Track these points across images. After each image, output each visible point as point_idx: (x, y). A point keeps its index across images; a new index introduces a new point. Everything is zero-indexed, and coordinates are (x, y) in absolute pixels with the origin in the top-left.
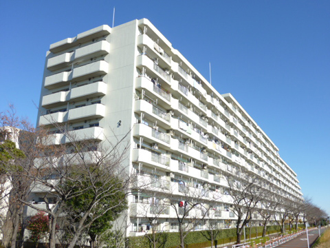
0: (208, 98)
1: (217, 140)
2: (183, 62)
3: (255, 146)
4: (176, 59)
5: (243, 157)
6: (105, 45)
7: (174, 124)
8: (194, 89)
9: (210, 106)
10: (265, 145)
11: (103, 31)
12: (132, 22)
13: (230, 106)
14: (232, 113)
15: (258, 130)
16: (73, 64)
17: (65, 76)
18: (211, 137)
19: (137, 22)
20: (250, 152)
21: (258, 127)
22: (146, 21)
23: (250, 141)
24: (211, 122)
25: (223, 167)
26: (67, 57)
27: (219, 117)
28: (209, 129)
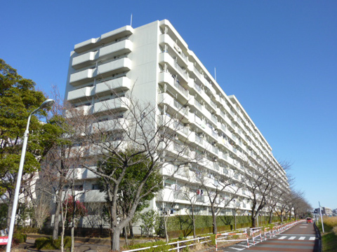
0: (218, 98)
1: (225, 136)
2: (197, 63)
3: (254, 144)
4: (191, 59)
5: (246, 153)
6: (128, 44)
7: (191, 118)
8: (206, 88)
9: (219, 105)
10: (261, 144)
11: (126, 31)
12: (153, 23)
13: (234, 106)
14: (236, 113)
15: (255, 130)
16: (97, 62)
17: (89, 73)
18: (220, 133)
19: (159, 23)
20: (251, 149)
21: (256, 128)
22: (167, 22)
23: (250, 140)
24: (220, 119)
25: (230, 161)
26: (91, 56)
27: (226, 115)
28: (219, 125)
